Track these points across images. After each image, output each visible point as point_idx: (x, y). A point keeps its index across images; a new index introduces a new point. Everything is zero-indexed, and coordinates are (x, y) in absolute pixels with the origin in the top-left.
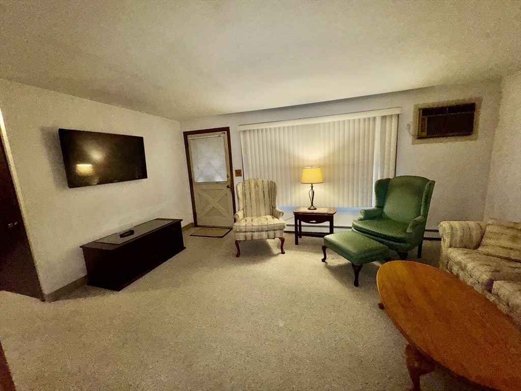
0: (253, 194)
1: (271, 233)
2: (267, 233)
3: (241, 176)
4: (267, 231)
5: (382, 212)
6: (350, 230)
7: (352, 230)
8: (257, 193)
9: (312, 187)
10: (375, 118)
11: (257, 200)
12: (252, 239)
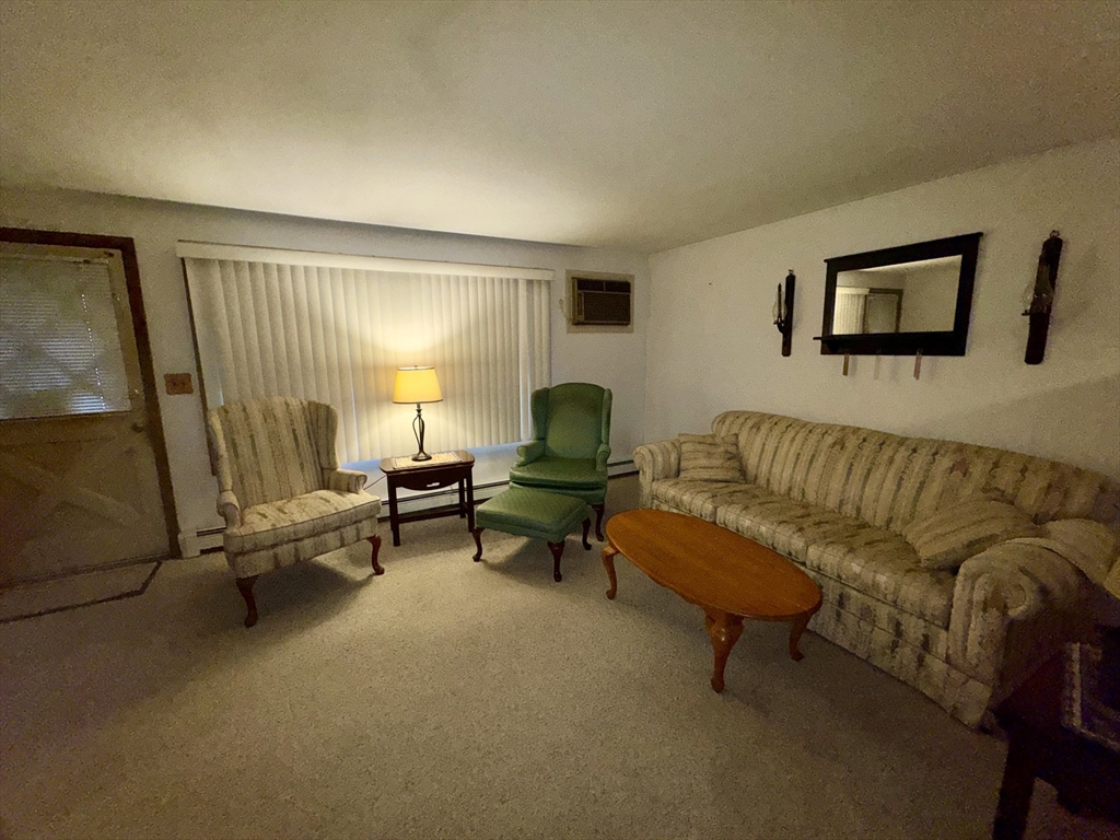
0: (262, 441)
1: (332, 538)
2: (338, 533)
3: (190, 391)
4: (338, 528)
5: (545, 447)
6: (506, 487)
7: (512, 487)
8: (274, 436)
9: (419, 411)
10: (516, 281)
11: (279, 456)
12: (298, 560)
